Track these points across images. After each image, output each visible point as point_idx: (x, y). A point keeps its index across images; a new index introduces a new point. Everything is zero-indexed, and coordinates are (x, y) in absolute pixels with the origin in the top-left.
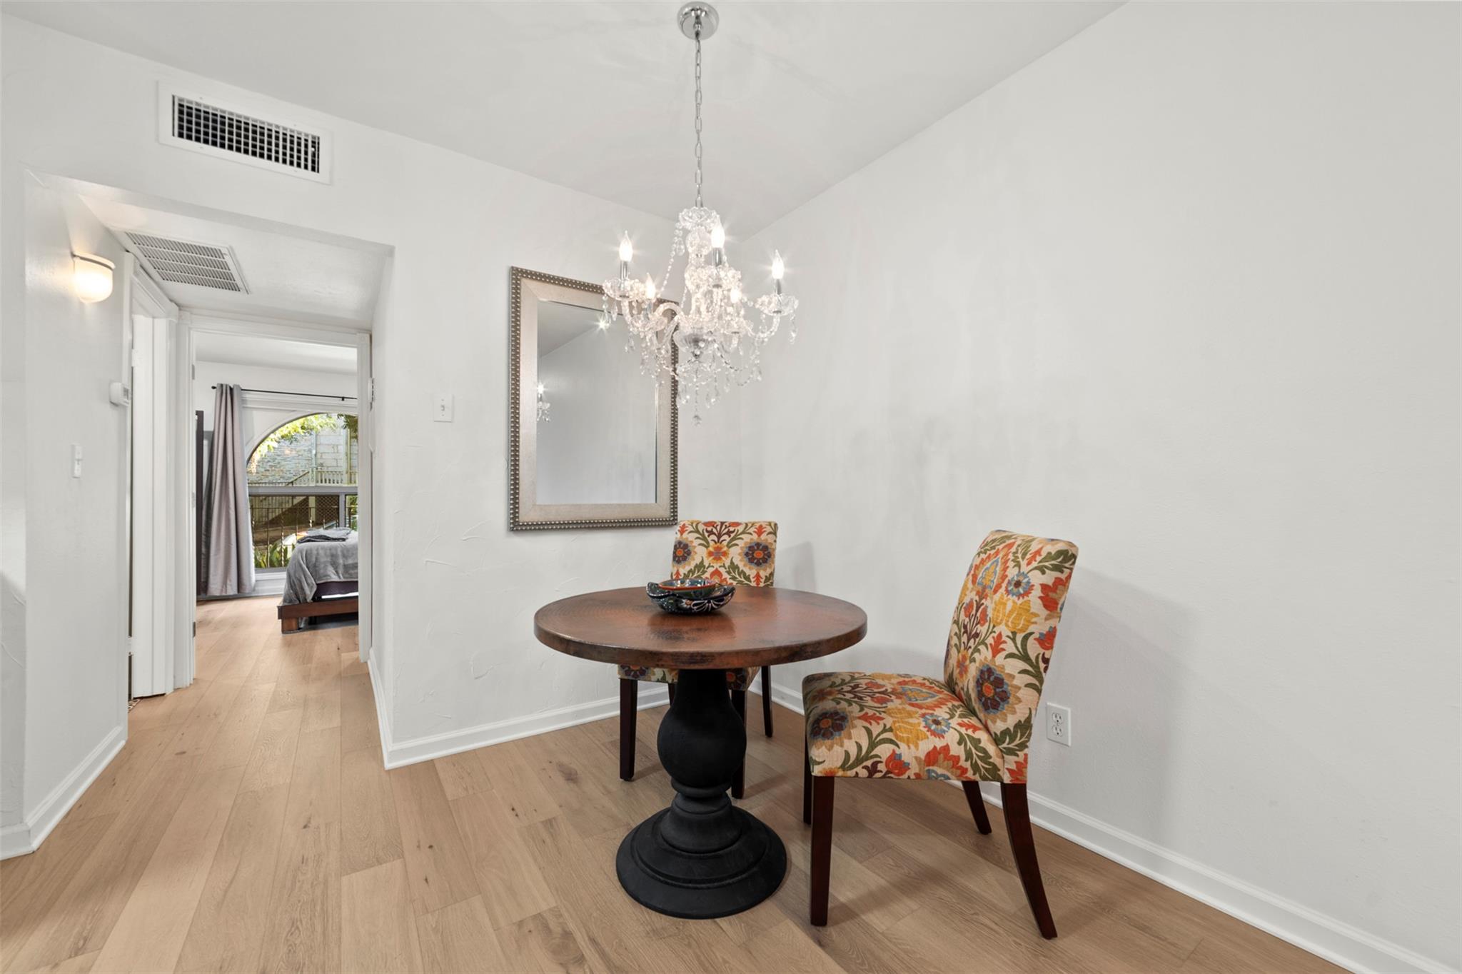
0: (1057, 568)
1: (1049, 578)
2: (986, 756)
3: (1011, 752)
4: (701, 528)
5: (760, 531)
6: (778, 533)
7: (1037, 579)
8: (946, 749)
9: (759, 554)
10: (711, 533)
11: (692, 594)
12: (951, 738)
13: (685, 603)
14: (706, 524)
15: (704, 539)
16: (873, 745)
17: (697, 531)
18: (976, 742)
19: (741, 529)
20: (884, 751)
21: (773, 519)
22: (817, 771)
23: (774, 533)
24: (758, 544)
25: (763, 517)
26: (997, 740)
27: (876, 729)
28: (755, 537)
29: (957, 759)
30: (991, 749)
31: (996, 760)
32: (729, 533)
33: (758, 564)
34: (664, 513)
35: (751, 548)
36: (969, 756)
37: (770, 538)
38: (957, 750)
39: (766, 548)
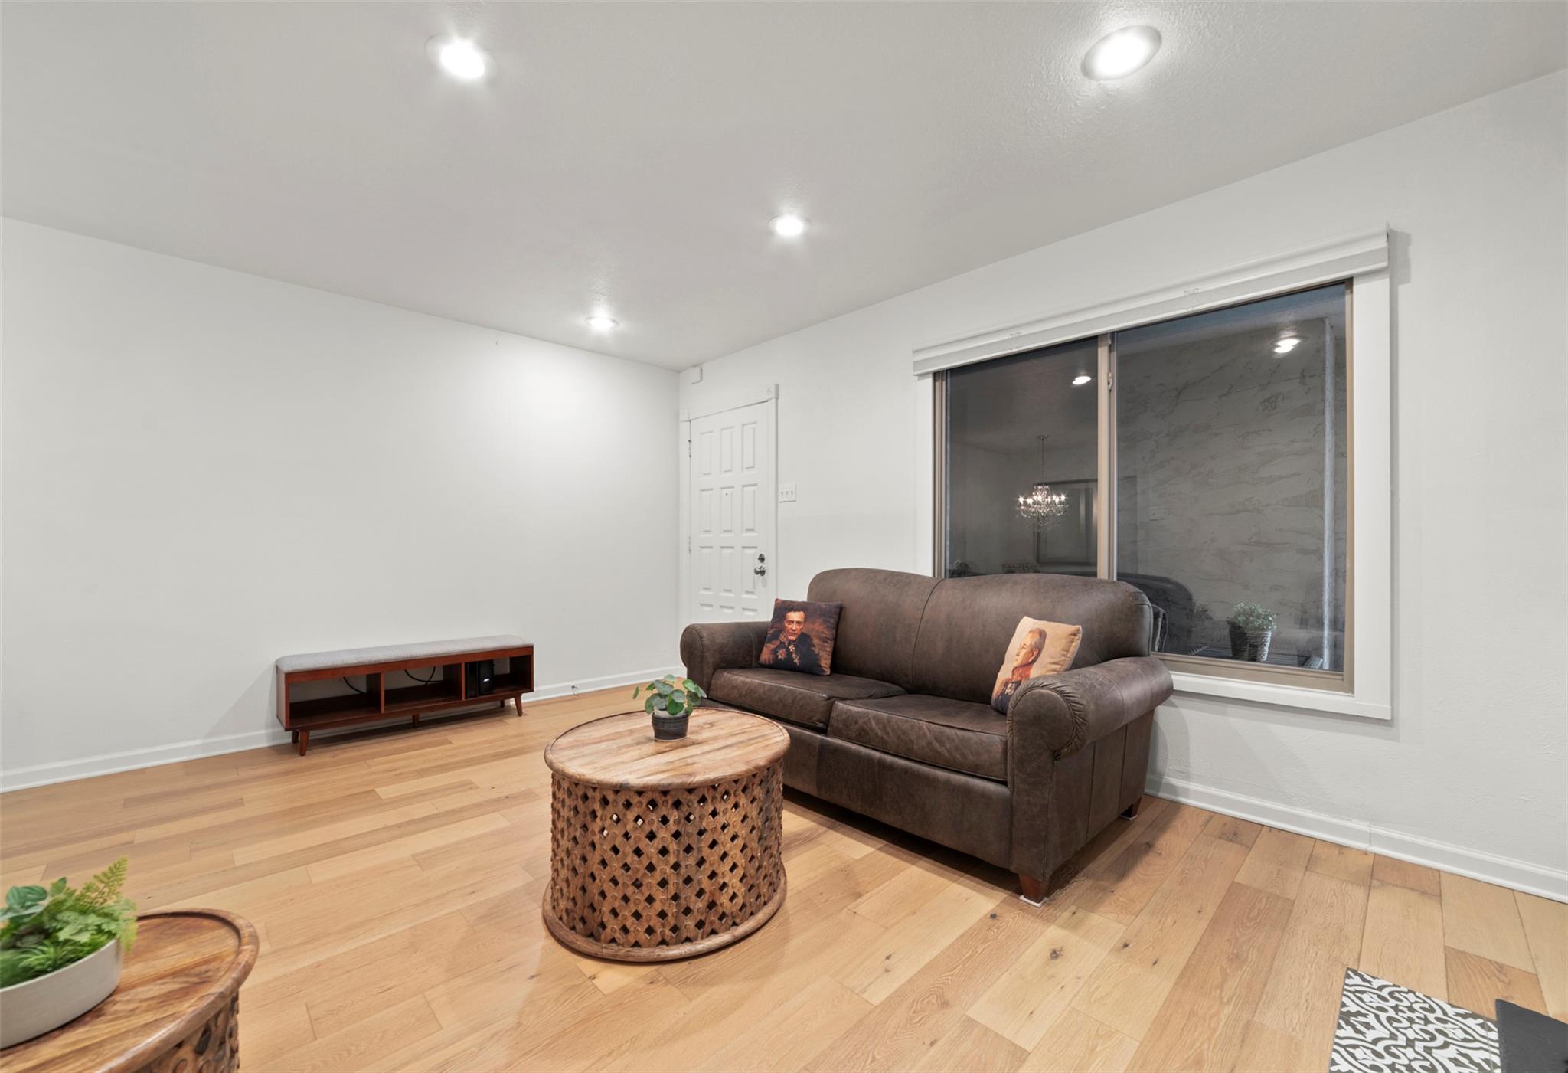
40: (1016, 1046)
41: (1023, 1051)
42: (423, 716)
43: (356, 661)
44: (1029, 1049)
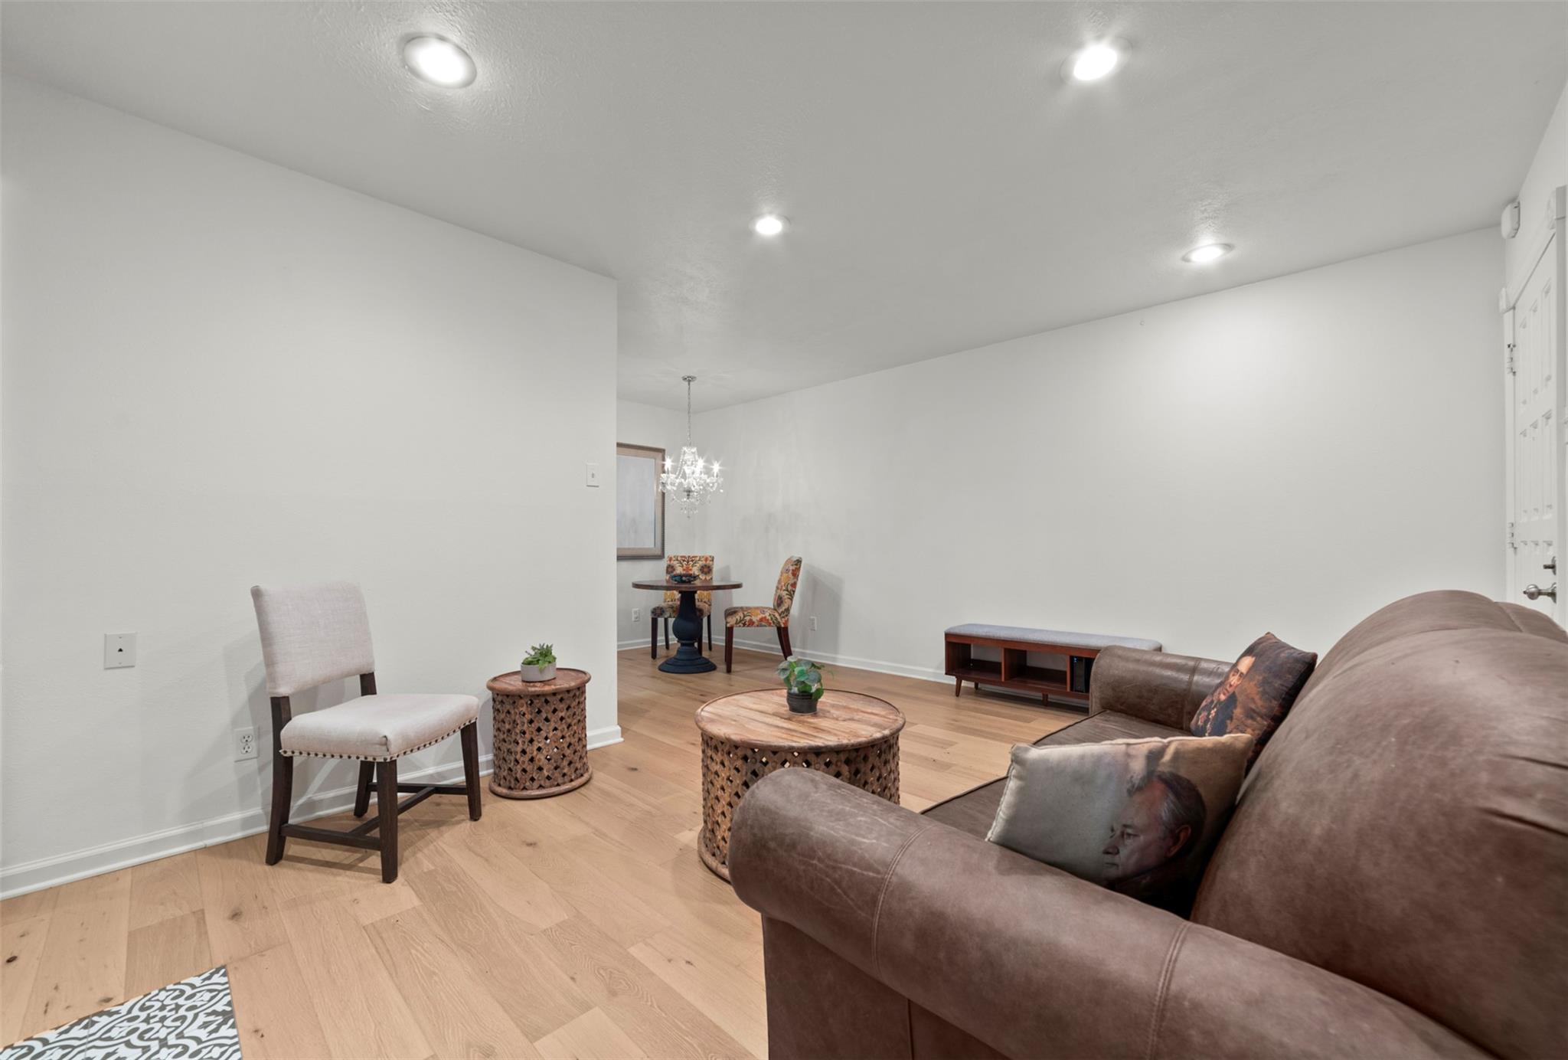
0: (796, 565)
1: (794, 567)
2: (776, 619)
3: (783, 617)
4: (679, 559)
5: (706, 560)
6: (715, 560)
7: (791, 568)
8: (765, 617)
9: (706, 570)
10: (684, 561)
11: (686, 576)
12: (767, 614)
13: (684, 578)
14: (682, 557)
15: (681, 563)
16: (744, 617)
17: (677, 560)
18: (774, 616)
19: (698, 559)
20: (747, 618)
21: (713, 555)
22: (728, 625)
23: (713, 560)
24: (705, 566)
25: (708, 554)
26: (780, 615)
27: (745, 613)
28: (704, 562)
29: (768, 620)
30: (778, 617)
31: (779, 620)
32: (692, 561)
33: (706, 574)
34: (658, 552)
35: (702, 567)
36: (772, 619)
37: (711, 563)
38: (769, 618)
39: (709, 567)
40: (544, 1035)
41: (537, 1039)
42: (1052, 698)
43: (984, 634)
44: (536, 1044)
